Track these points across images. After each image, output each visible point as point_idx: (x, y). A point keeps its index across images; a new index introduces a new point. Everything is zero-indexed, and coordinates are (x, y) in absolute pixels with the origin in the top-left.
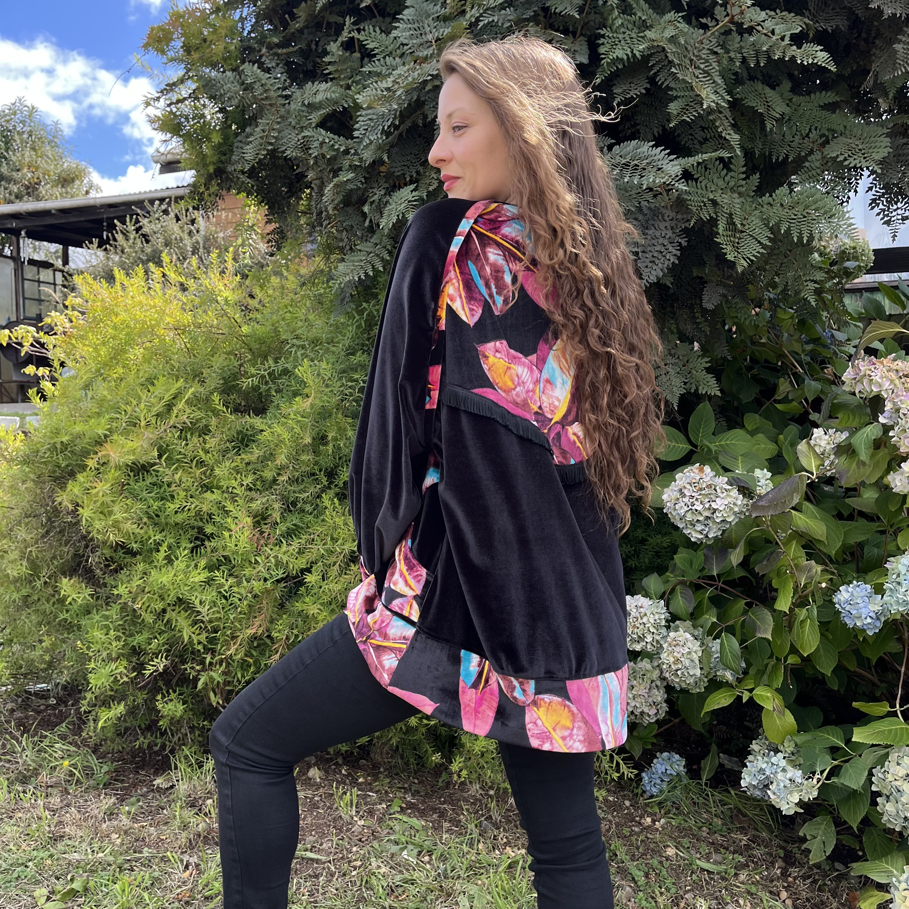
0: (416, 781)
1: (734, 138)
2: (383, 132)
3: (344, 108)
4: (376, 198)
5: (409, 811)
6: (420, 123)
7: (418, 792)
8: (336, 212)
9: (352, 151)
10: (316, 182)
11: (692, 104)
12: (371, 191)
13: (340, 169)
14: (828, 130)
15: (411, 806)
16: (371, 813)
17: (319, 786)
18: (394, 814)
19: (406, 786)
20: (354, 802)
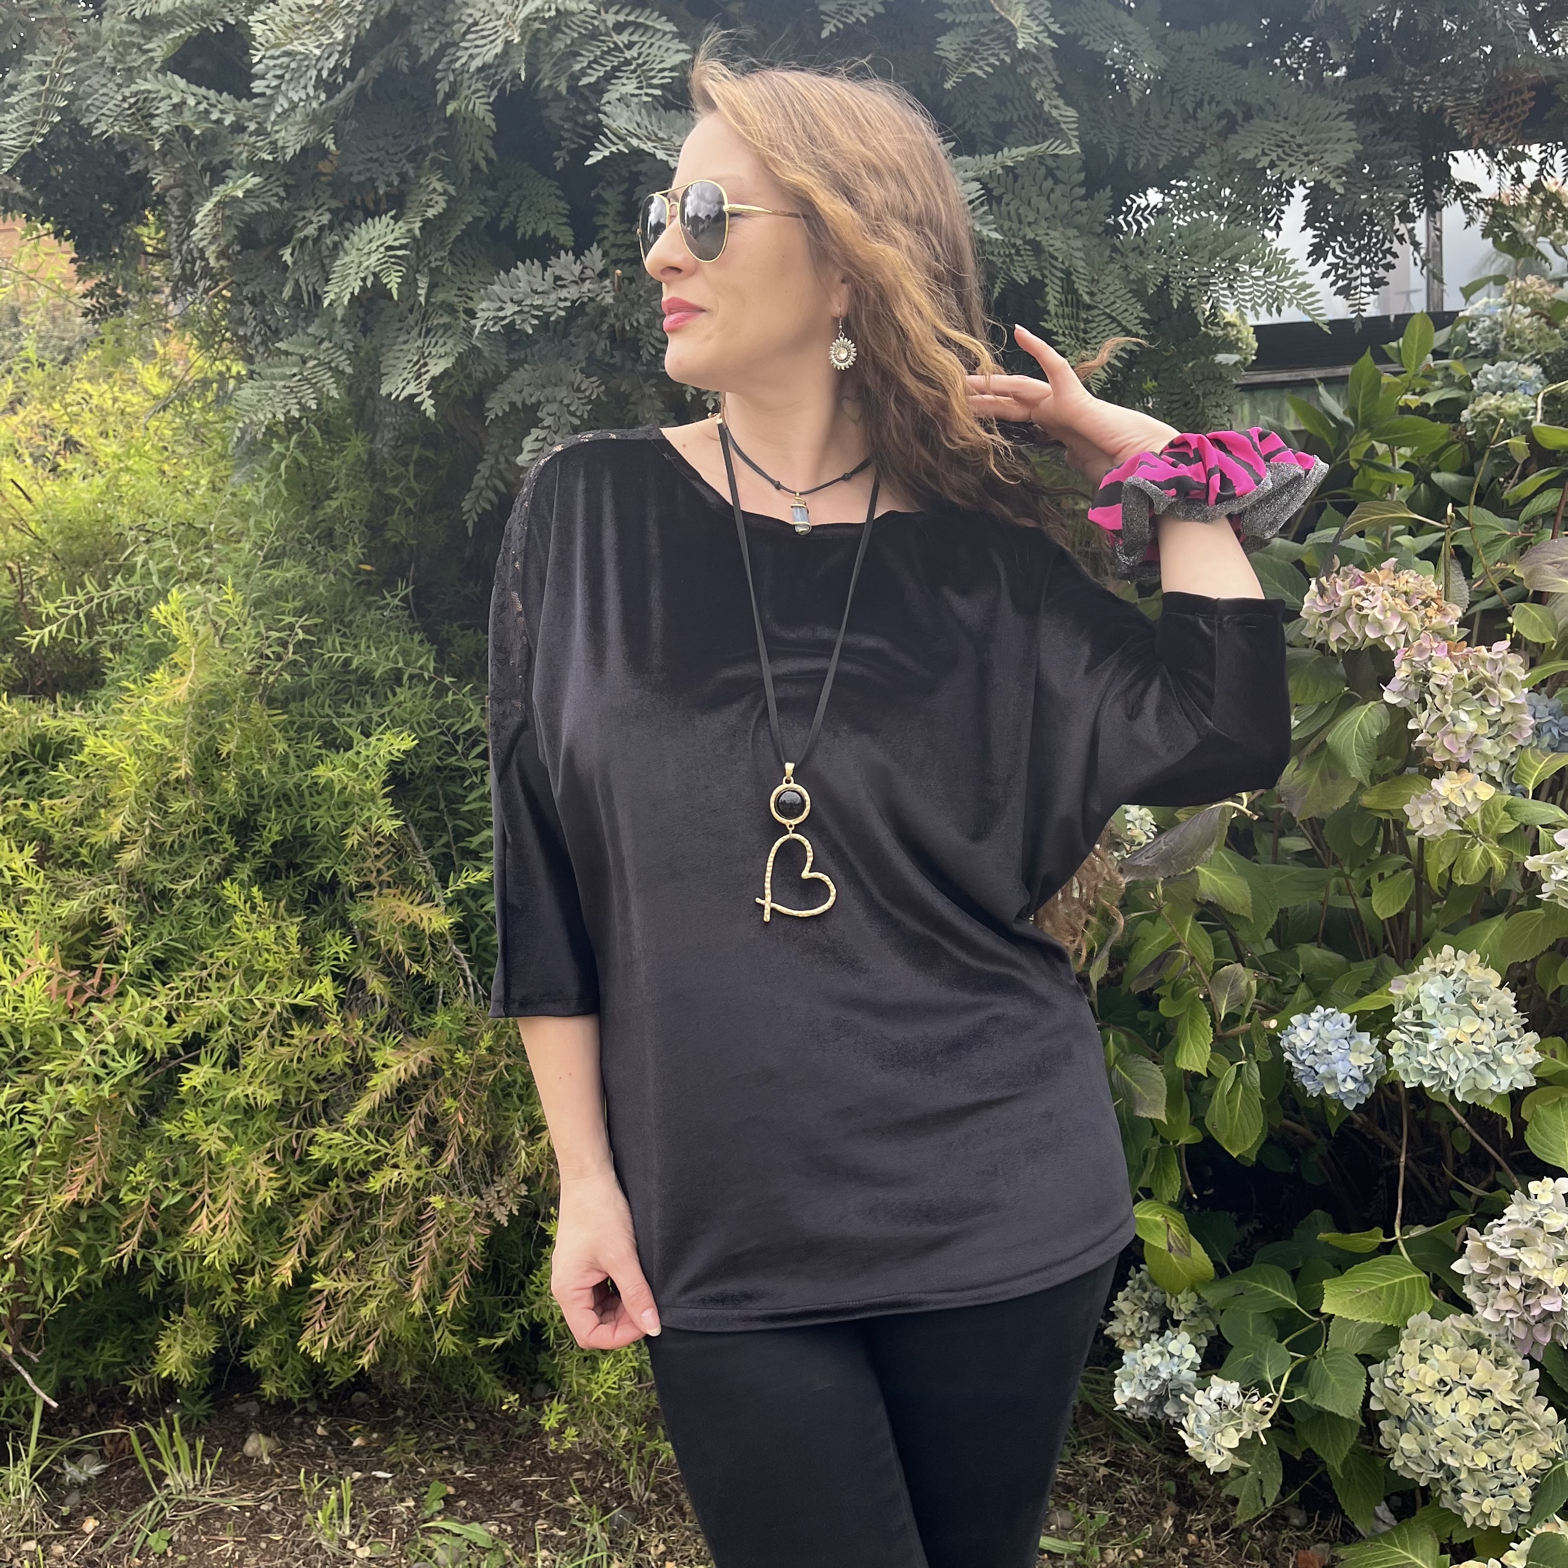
0: (471, 1426)
1: (1065, 115)
2: (320, 83)
3: (226, 25)
4: (311, 230)
5: (463, 1503)
6: (404, 64)
7: (477, 1453)
8: (223, 262)
9: (252, 126)
10: (175, 192)
11: (986, 40)
12: (301, 214)
13: (227, 165)
14: (1237, 103)
15: (465, 1489)
16: (383, 1524)
17: (268, 1475)
18: (432, 1518)
19: (453, 1441)
20: (348, 1505)
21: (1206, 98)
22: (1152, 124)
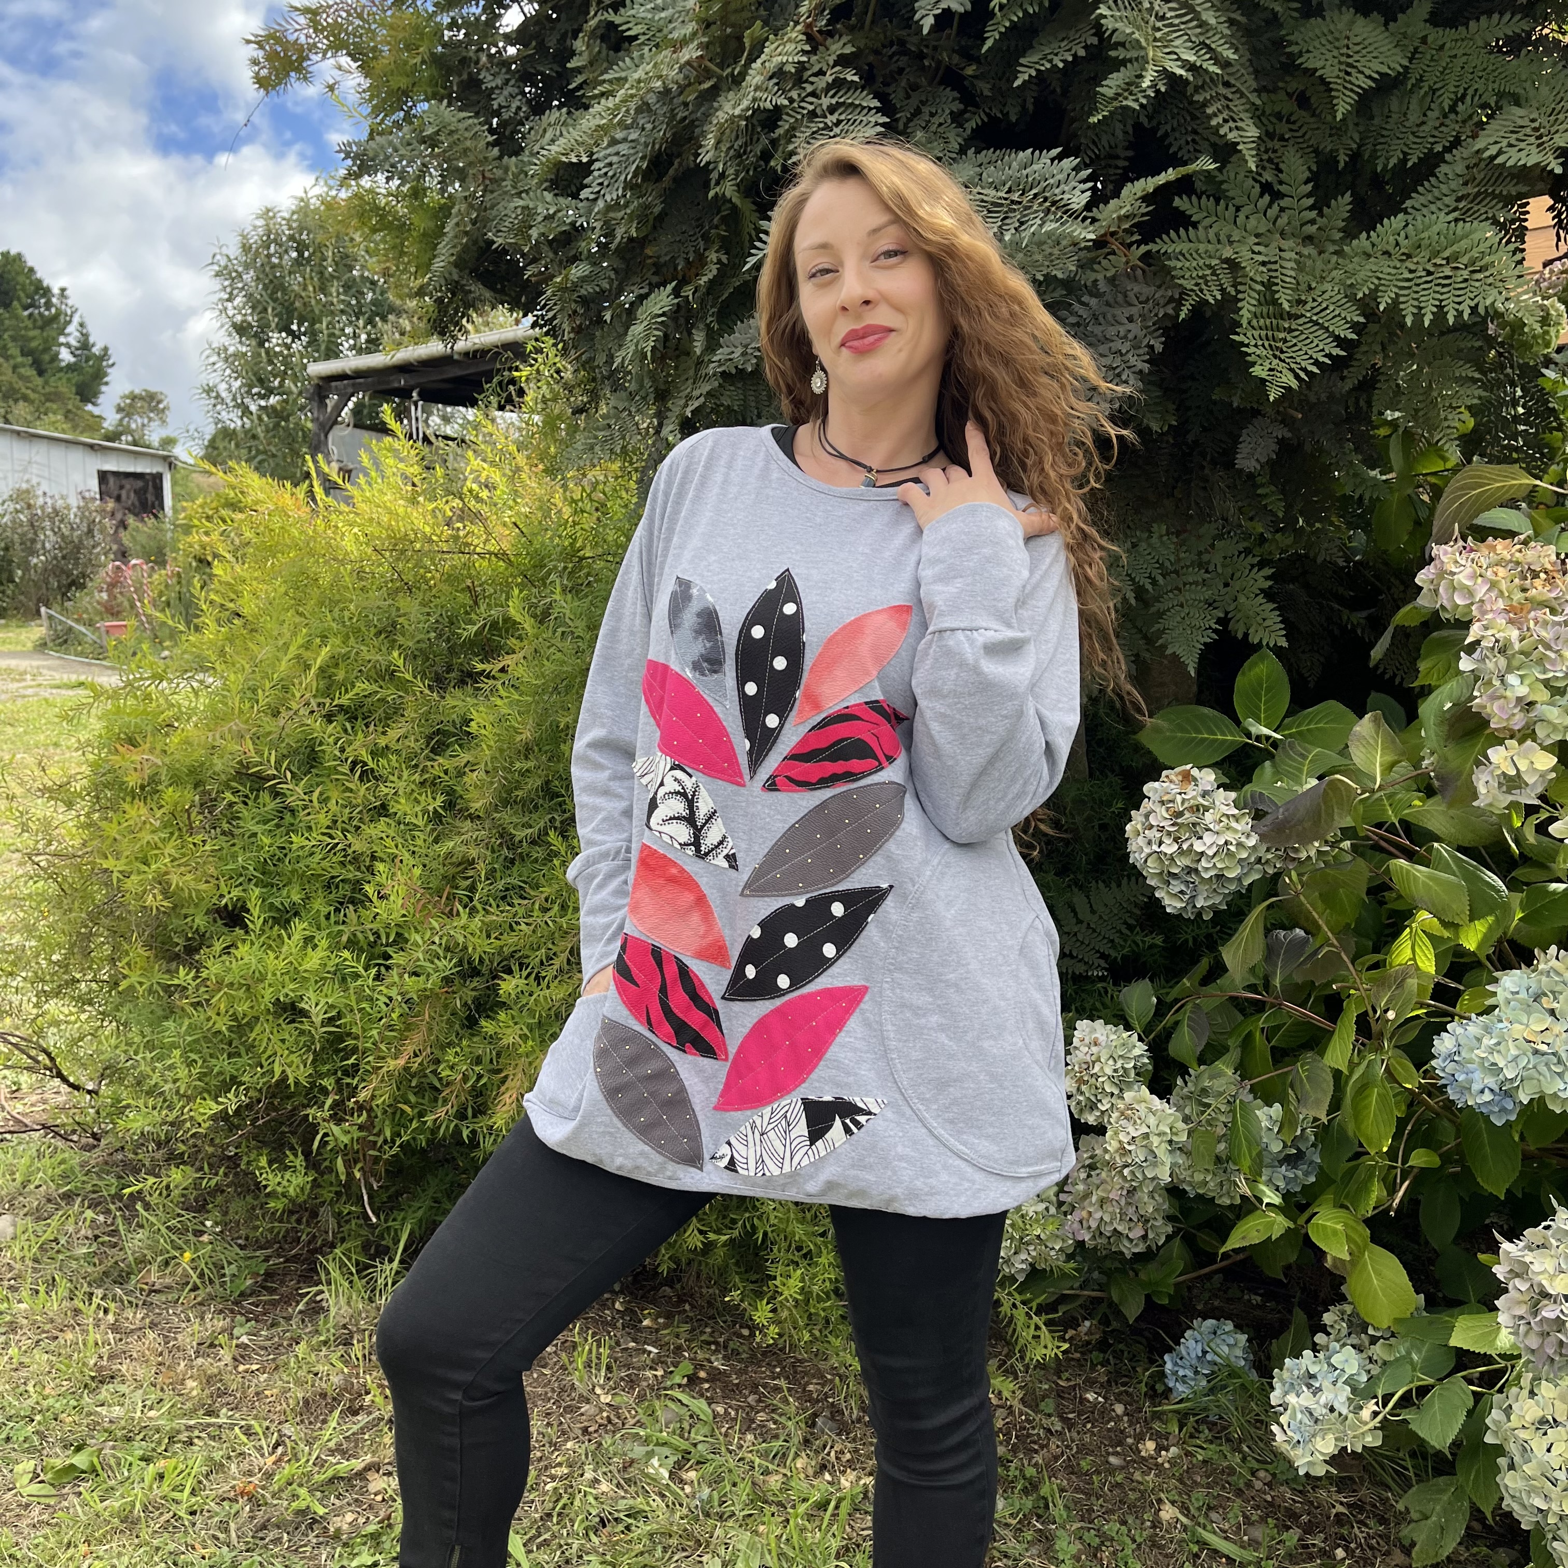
5: (706, 1386)
15: (715, 1376)
20: (605, 1361)
21: (1470, 92)
22: (1407, 124)
